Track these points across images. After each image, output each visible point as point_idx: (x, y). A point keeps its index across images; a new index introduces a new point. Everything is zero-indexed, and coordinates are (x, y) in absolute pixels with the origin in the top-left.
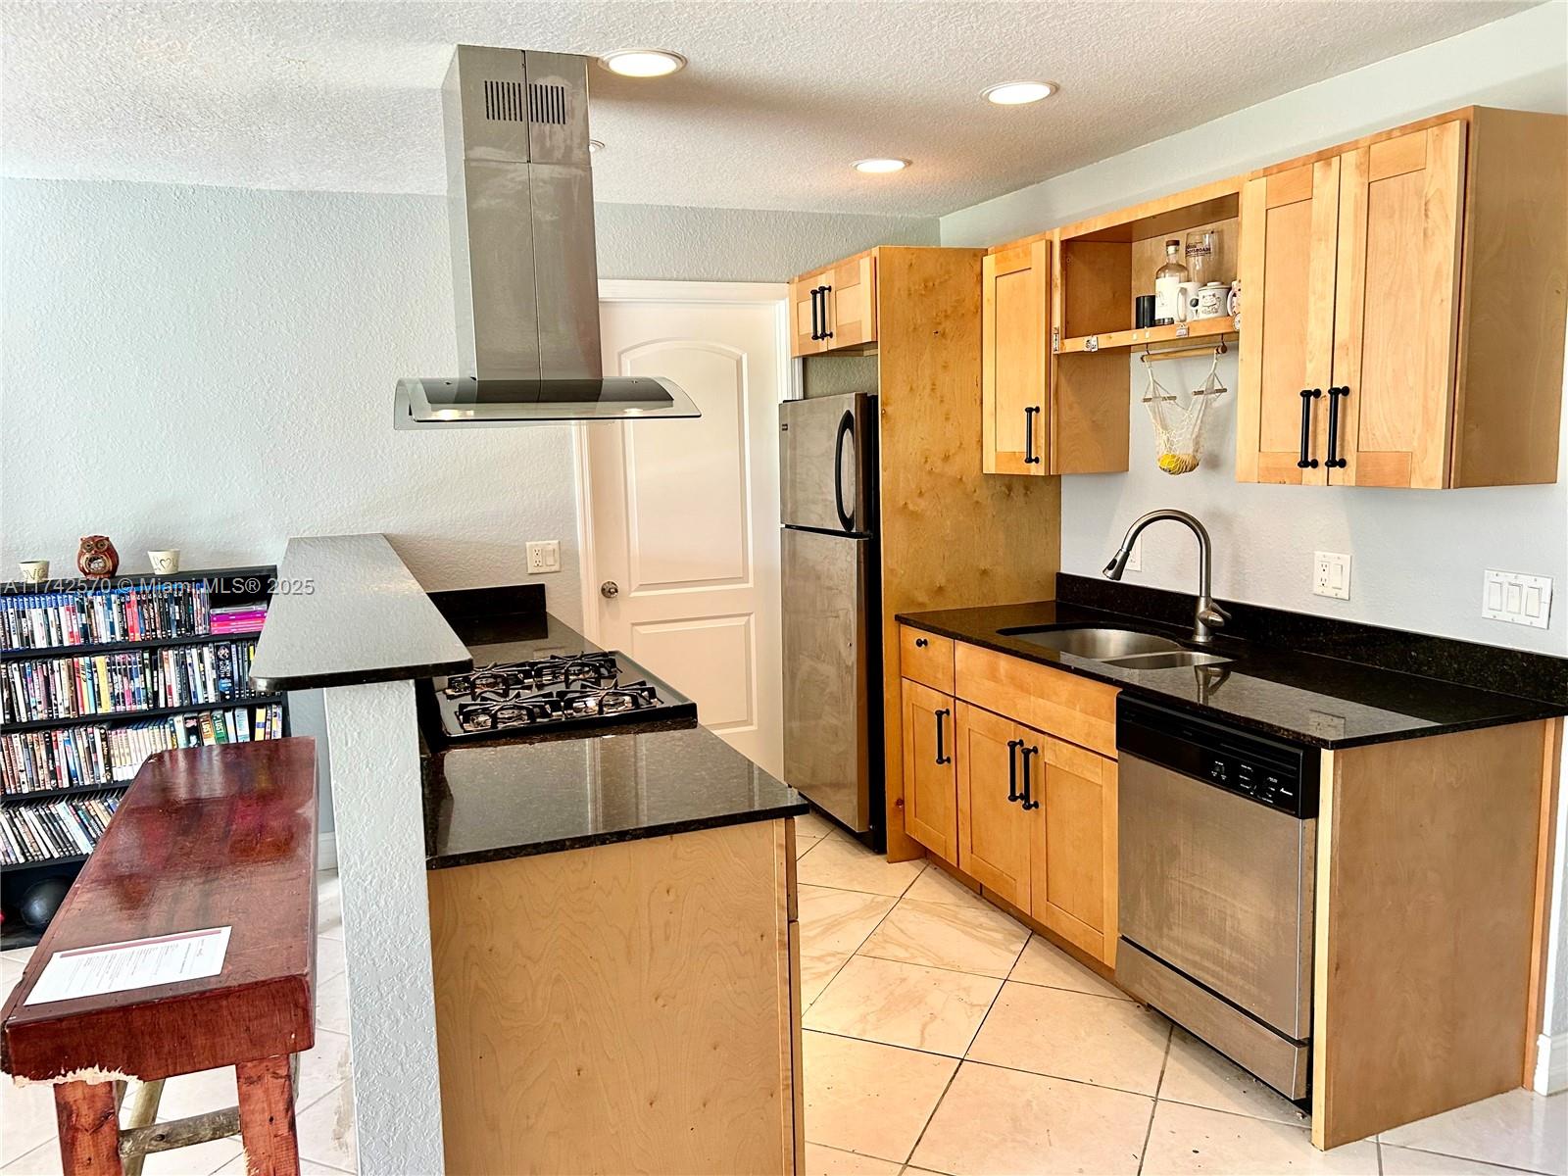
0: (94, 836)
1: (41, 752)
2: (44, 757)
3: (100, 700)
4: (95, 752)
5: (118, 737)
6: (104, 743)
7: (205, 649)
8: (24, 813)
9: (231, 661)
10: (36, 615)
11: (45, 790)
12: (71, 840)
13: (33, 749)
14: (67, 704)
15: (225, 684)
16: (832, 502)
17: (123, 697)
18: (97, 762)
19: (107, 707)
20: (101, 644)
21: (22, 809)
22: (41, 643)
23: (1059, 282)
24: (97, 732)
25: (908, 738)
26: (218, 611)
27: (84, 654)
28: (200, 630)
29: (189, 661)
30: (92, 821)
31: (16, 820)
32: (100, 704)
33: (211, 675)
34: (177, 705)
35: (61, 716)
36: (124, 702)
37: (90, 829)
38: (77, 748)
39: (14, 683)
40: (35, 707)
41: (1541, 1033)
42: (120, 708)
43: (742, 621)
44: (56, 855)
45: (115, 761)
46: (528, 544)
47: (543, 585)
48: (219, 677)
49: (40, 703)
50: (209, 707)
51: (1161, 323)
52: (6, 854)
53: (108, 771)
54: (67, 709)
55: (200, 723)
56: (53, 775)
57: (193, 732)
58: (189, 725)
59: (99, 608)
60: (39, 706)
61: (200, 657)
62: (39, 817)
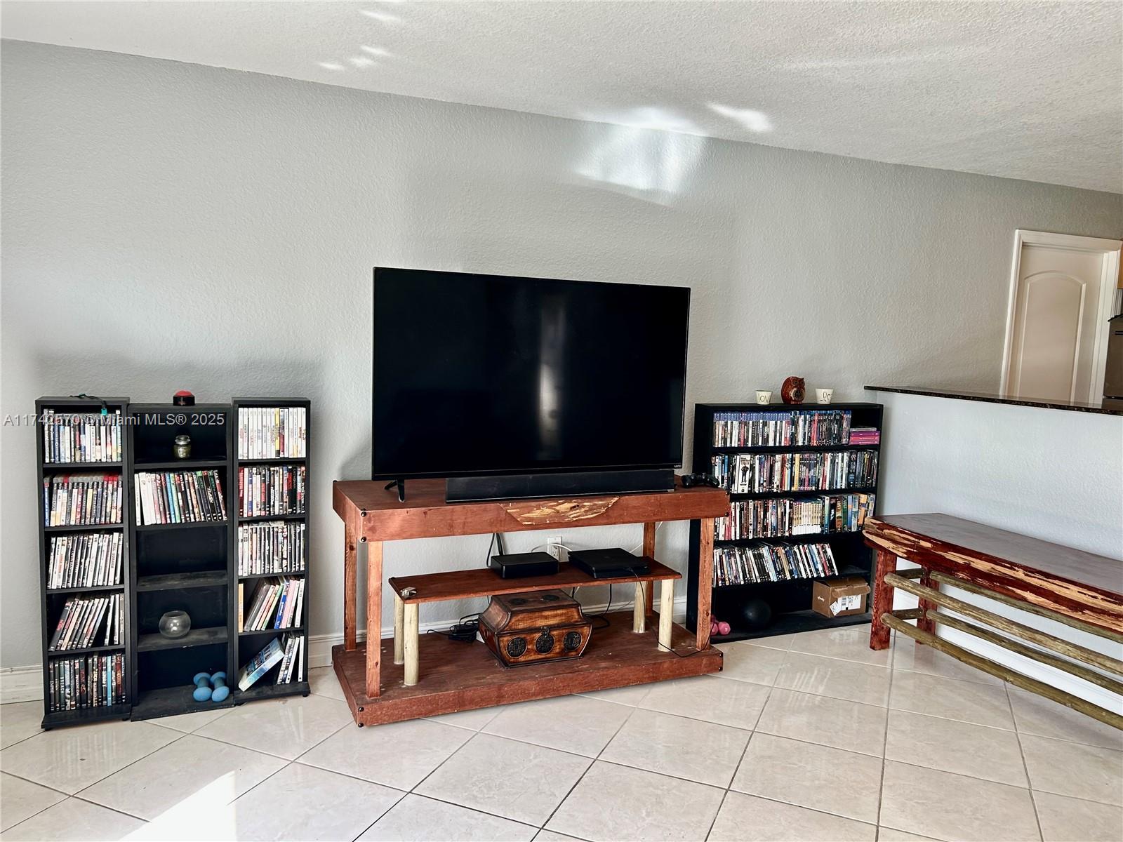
0: (778, 570)
1: (761, 514)
2: (762, 517)
3: (793, 482)
4: (785, 516)
5: (797, 507)
6: (791, 510)
7: (845, 454)
8: (748, 552)
9: (856, 463)
10: (772, 424)
11: (759, 538)
12: (767, 571)
13: (758, 510)
14: (778, 484)
15: (852, 477)
17: (804, 481)
18: (785, 522)
19: (795, 487)
20: (798, 446)
21: (747, 549)
24: (788, 503)
26: (854, 430)
27: (790, 452)
28: (844, 441)
30: (778, 560)
32: (793, 485)
34: (827, 489)
35: (775, 490)
36: (804, 484)
37: (777, 565)
38: (777, 512)
39: (756, 467)
40: (762, 484)
42: (802, 488)
44: (759, 581)
45: (794, 523)
48: (849, 472)
49: (765, 481)
50: (841, 491)
52: (736, 577)
53: (790, 528)
54: (778, 486)
55: (836, 501)
56: (765, 528)
57: (833, 506)
58: (832, 502)
59: (801, 423)
60: (765, 484)
61: (843, 459)
62: (754, 555)
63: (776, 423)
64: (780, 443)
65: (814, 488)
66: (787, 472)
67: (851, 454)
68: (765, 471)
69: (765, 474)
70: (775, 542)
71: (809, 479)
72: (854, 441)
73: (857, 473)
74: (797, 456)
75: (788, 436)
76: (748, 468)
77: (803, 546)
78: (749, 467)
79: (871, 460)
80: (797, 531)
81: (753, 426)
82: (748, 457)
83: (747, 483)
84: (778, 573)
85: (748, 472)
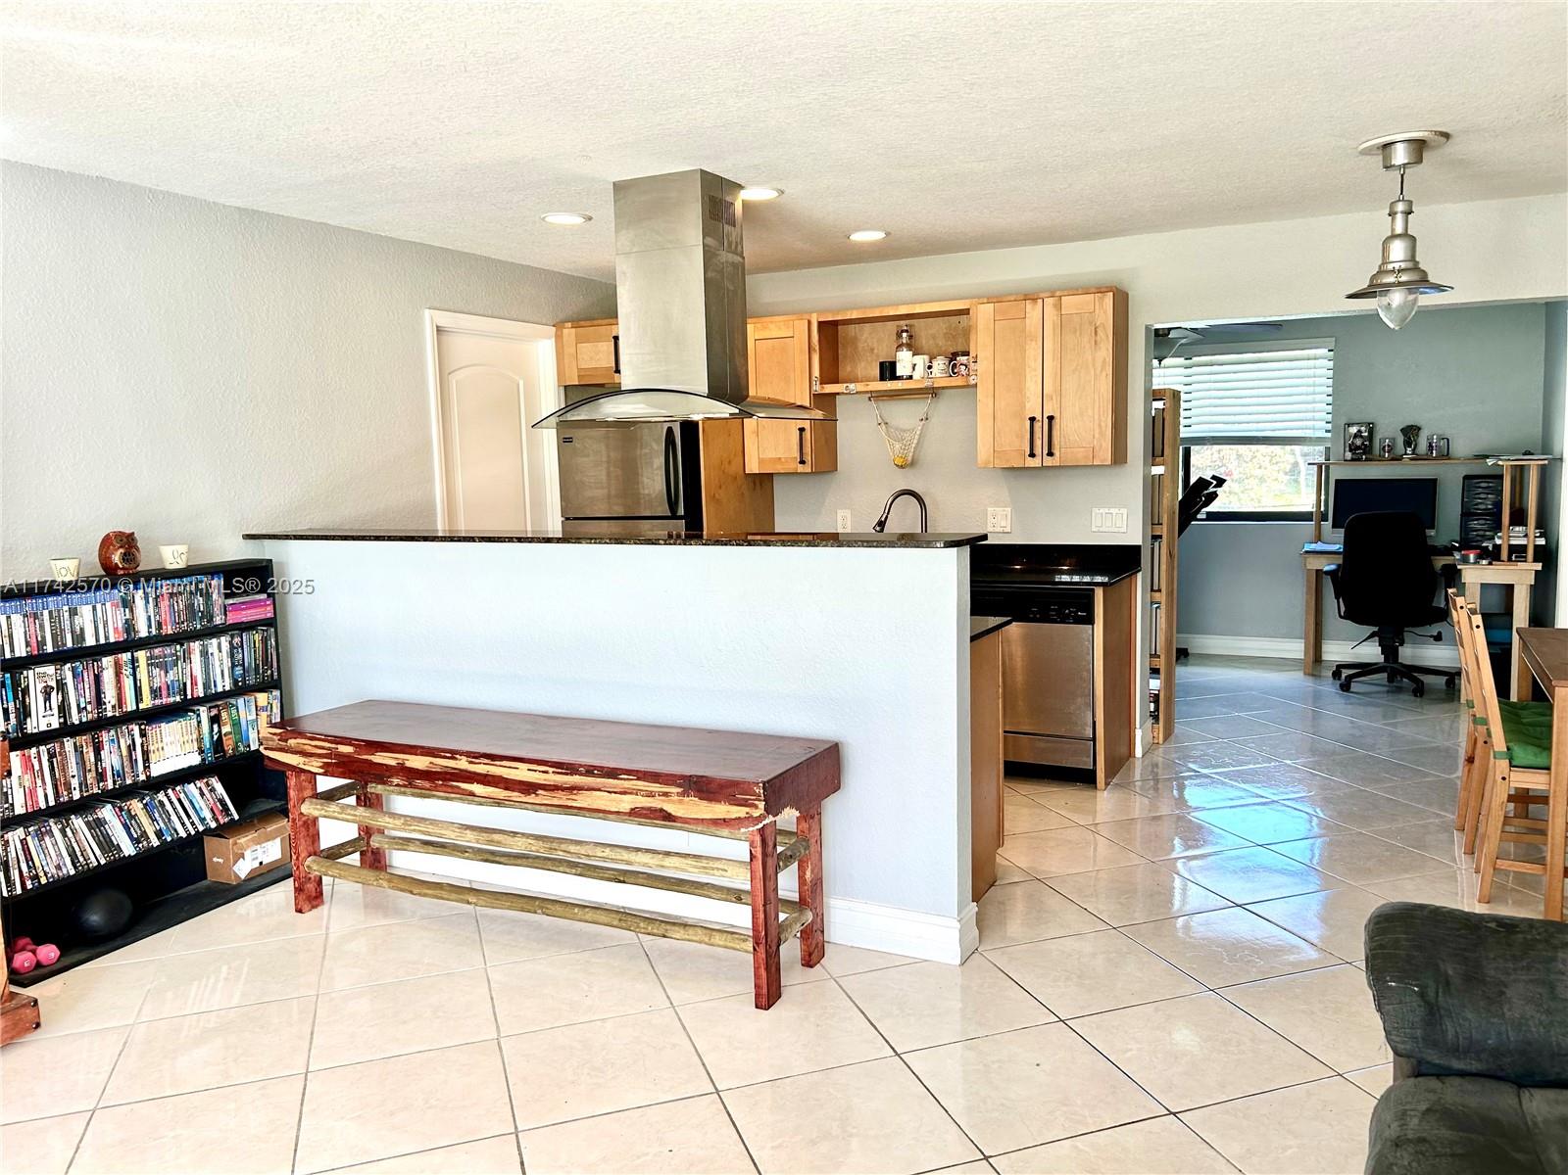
1: (91, 756)
2: (93, 759)
3: (141, 695)
4: (135, 750)
6: (143, 739)
7: (223, 639)
8: (75, 821)
9: (243, 649)
11: (93, 794)
12: (116, 843)
13: (82, 752)
14: (113, 702)
15: (239, 671)
17: (160, 691)
18: (136, 760)
19: (147, 703)
20: (141, 638)
21: (73, 817)
22: (90, 641)
23: (817, 348)
24: (136, 729)
26: (232, 601)
27: (125, 650)
28: (218, 620)
29: (210, 651)
30: (133, 822)
31: (68, 830)
32: (142, 700)
33: (227, 663)
34: (202, 695)
35: (110, 714)
36: (161, 695)
37: (132, 829)
38: (119, 747)
39: (67, 684)
40: (85, 708)
41: (1136, 728)
48: (233, 666)
49: (90, 703)
50: (225, 695)
51: (900, 378)
52: (58, 867)
53: (147, 767)
54: (114, 707)
55: (219, 711)
56: (101, 777)
57: (215, 720)
58: (212, 714)
59: (139, 602)
60: (89, 708)
61: (219, 648)
62: (88, 824)
63: (94, 608)
64: (107, 638)
65: (178, 699)
66: (128, 684)
67: (232, 637)
68: (87, 686)
69: (87, 691)
70: (121, 794)
71: (168, 687)
72: (232, 619)
73: (246, 664)
74: (141, 655)
75: (120, 625)
76: (53, 688)
77: (173, 790)
78: (54, 684)
79: (265, 641)
80: (158, 770)
81: (51, 617)
82: (50, 669)
83: (55, 711)
84: (136, 841)
85: (54, 695)
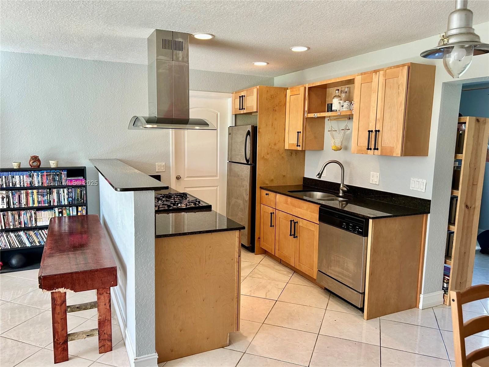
0: (31, 241)
1: (17, 217)
2: (17, 218)
3: (34, 202)
4: (32, 217)
5: (39, 213)
6: (35, 215)
7: (65, 189)
8: (11, 234)
9: (72, 193)
10: (17, 177)
11: (17, 228)
12: (24, 242)
13: (14, 216)
14: (25, 203)
15: (70, 199)
16: (243, 155)
17: (41, 202)
18: (32, 220)
19: (36, 205)
20: (36, 187)
21: (10, 233)
22: (18, 186)
23: (307, 98)
24: (33, 212)
25: (262, 221)
26: (69, 178)
27: (30, 189)
28: (63, 184)
29: (60, 192)
30: (30, 237)
31: (8, 236)
32: (34, 204)
33: (66, 197)
34: (56, 205)
35: (23, 206)
36: (41, 203)
37: (30, 239)
38: (27, 216)
39: (10, 197)
40: (16, 204)
41: (421, 294)
42: (40, 205)
43: (215, 188)
44: (19, 247)
45: (38, 220)
46: (156, 163)
47: (160, 175)
48: (69, 197)
49: (17, 203)
50: (65, 206)
51: (334, 111)
53: (36, 223)
54: (25, 205)
56: (20, 223)
57: (61, 212)
64: (24, 185)
65: (47, 205)
68: (16, 198)
72: (69, 184)
73: (73, 198)
74: (35, 191)
75: (28, 182)
77: (44, 231)
79: (81, 191)
80: (39, 224)
